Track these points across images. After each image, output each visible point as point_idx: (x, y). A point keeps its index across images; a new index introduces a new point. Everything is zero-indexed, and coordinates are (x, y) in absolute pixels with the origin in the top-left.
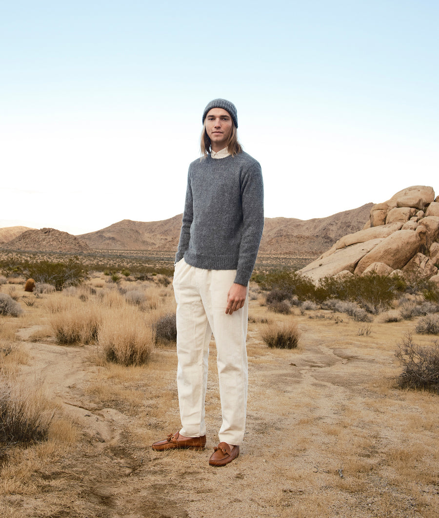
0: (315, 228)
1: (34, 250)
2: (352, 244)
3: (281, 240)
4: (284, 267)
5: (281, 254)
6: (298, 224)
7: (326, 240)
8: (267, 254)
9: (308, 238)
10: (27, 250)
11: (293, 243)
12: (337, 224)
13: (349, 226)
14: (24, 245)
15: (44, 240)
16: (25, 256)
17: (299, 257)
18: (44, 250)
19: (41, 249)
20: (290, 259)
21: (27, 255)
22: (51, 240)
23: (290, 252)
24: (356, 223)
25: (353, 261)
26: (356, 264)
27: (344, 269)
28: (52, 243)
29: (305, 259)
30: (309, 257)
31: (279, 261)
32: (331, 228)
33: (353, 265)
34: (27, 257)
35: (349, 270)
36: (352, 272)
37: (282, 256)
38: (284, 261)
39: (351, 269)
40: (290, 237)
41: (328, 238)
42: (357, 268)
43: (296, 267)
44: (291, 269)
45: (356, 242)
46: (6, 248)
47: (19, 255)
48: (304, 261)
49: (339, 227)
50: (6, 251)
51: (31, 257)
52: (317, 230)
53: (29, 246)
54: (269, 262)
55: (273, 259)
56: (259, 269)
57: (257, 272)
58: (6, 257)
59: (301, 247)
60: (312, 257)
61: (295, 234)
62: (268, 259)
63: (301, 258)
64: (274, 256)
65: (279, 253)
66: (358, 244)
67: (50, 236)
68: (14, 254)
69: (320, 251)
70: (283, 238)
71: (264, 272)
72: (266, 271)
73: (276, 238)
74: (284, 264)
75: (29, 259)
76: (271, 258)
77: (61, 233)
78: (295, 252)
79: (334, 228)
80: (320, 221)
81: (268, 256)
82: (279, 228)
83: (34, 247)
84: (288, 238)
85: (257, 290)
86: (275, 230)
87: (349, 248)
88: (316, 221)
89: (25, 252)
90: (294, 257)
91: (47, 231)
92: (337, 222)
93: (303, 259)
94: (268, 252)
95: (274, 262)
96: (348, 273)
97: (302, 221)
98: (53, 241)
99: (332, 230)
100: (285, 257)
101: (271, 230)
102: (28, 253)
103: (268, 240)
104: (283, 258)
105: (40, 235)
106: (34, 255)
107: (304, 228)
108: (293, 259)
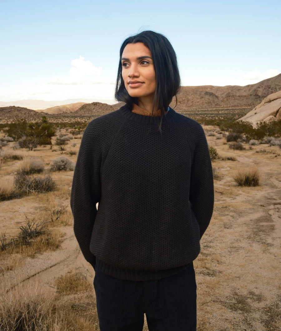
0: (249, 90)
1: (89, 115)
2: (275, 100)
3: (230, 99)
4: (232, 115)
5: (230, 107)
6: (239, 88)
7: (256, 97)
8: (222, 108)
9: (245, 96)
10: (85, 115)
11: (236, 100)
12: (262, 87)
13: (270, 88)
14: (83, 113)
15: (94, 109)
16: (84, 118)
17: (240, 108)
18: (95, 115)
19: (93, 114)
20: (235, 109)
21: (85, 118)
22: (98, 109)
23: (235, 105)
24: (274, 86)
25: (275, 110)
26: (278, 111)
27: (270, 115)
28: (98, 110)
29: (244, 109)
30: (247, 108)
31: (228, 111)
32: (259, 89)
33: (275, 112)
34: (86, 119)
35: (273, 115)
36: (275, 116)
37: (231, 108)
38: (232, 111)
39: (274, 114)
40: (235, 97)
41: (258, 95)
42: (278, 114)
43: (239, 114)
44: (236, 115)
45: (277, 98)
46: (73, 115)
47: (81, 119)
48: (243, 110)
49: (264, 89)
50: (74, 117)
51: (88, 119)
52: (251, 91)
53: (86, 113)
54: (223, 112)
55: (225, 110)
56: (217, 117)
57: (217, 118)
58: (74, 120)
59: (242, 102)
60: (248, 107)
61: (238, 95)
62: (222, 110)
63: (242, 108)
64: (226, 108)
65: (228, 106)
66: (278, 99)
67: (97, 107)
68: (78, 118)
69: (253, 103)
70: (231, 97)
71: (221, 118)
72: (222, 118)
73: (226, 98)
74: (232, 112)
75: (87, 120)
76: (224, 110)
77: (103, 104)
78: (238, 105)
79: (261, 89)
80: (252, 86)
81: (222, 109)
82: (228, 92)
83: (89, 113)
84: (234, 97)
85: (219, 131)
86: (226, 94)
87: (272, 102)
88: (250, 86)
89: (84, 117)
90: (237, 108)
91: (95, 104)
92: (262, 86)
93: (243, 109)
94: (222, 106)
95: (226, 112)
96: (273, 117)
97: (241, 87)
98: (99, 109)
99: (260, 91)
100: (232, 108)
101: (223, 93)
102: (86, 117)
103: (222, 99)
104: (231, 109)
105: (92, 106)
106: (89, 118)
107: (243, 91)
108: (237, 109)
